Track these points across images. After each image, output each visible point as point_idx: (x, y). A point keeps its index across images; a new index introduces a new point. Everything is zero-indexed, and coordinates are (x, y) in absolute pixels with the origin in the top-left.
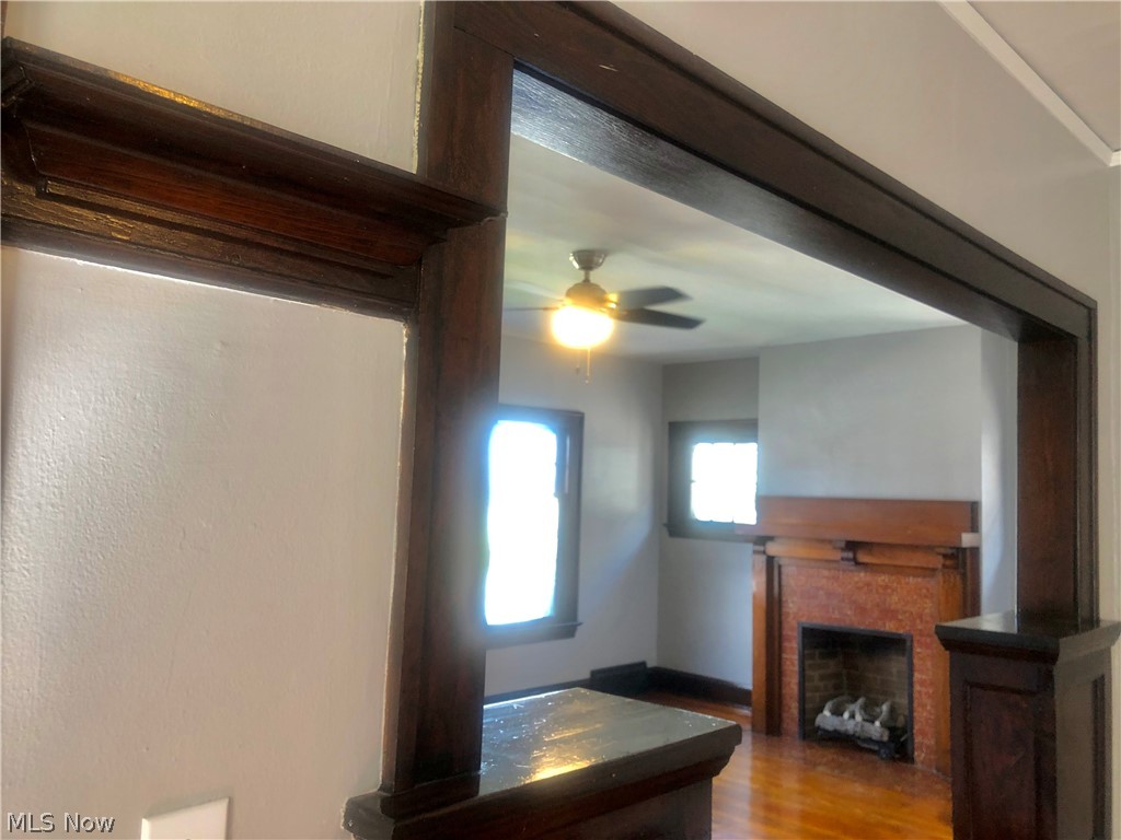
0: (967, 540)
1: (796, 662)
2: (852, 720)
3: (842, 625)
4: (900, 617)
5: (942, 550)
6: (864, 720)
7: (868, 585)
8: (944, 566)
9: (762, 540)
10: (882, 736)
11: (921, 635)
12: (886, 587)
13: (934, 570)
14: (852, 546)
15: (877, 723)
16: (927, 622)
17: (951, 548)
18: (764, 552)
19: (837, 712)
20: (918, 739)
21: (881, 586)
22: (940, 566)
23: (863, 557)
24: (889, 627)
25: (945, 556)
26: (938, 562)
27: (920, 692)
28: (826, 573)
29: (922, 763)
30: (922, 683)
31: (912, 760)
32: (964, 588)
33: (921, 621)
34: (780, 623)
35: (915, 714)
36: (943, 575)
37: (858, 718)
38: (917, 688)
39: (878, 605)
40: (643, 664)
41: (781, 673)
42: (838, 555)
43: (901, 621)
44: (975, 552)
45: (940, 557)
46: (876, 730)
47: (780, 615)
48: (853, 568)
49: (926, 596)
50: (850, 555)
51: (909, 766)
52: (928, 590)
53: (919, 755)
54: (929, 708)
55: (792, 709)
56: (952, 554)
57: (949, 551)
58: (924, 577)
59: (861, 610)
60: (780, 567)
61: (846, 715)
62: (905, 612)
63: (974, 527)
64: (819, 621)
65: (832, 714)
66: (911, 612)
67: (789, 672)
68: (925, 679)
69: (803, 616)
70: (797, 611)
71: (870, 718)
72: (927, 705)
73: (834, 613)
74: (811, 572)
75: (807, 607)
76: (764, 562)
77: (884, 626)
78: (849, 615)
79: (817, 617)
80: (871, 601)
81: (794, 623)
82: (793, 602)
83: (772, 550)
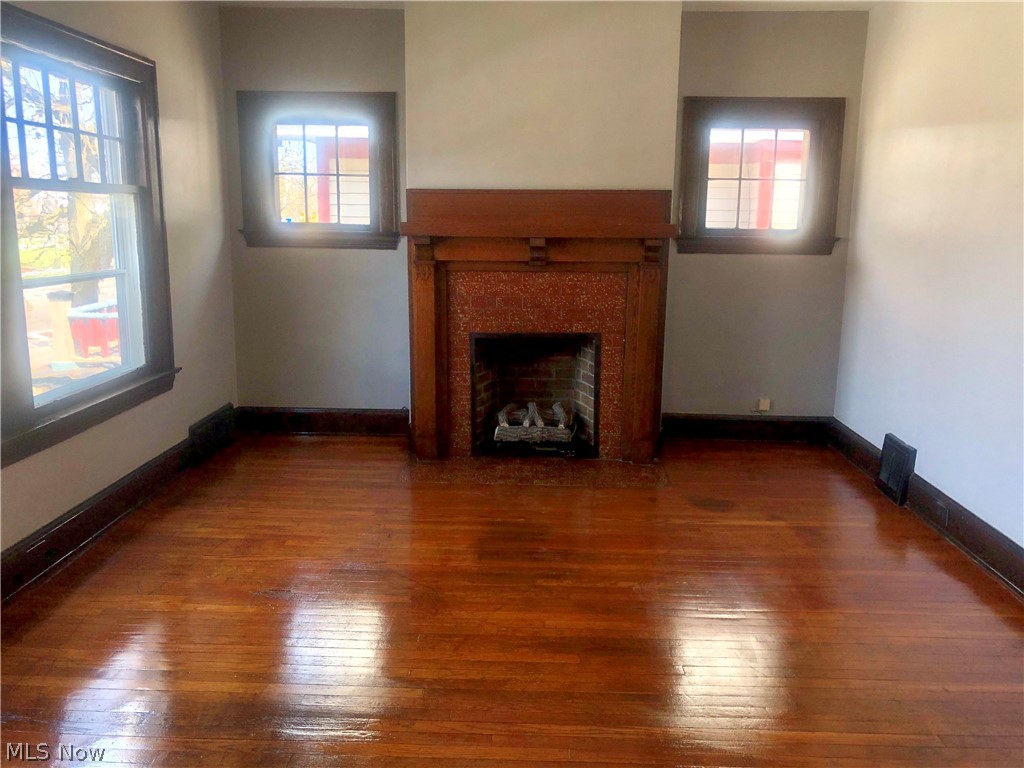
1: (468, 377)
2: (531, 426)
4: (589, 316)
6: (545, 424)
10: (567, 437)
11: (609, 332)
15: (562, 426)
16: (617, 319)
18: (433, 257)
19: (515, 422)
20: (603, 434)
21: (568, 286)
23: (556, 257)
24: (577, 328)
26: (640, 256)
27: (607, 389)
28: (504, 277)
29: (607, 454)
30: (610, 380)
31: (596, 454)
33: (612, 318)
34: (449, 336)
37: (540, 423)
39: (564, 306)
41: (450, 392)
43: (590, 320)
45: (642, 251)
46: (561, 432)
47: (448, 329)
49: (617, 293)
51: (593, 459)
52: (620, 287)
53: (604, 448)
54: (615, 402)
55: (464, 427)
58: (616, 272)
59: (546, 314)
61: (526, 423)
62: (594, 311)
64: (495, 331)
65: (510, 425)
66: (601, 310)
67: (459, 389)
68: (613, 376)
69: (476, 326)
70: (468, 323)
71: (551, 422)
72: (614, 400)
73: (513, 320)
74: (486, 276)
75: (481, 315)
76: (432, 269)
77: (571, 327)
78: (530, 320)
79: (495, 326)
80: (557, 303)
81: (465, 336)
82: (463, 312)
83: (441, 255)
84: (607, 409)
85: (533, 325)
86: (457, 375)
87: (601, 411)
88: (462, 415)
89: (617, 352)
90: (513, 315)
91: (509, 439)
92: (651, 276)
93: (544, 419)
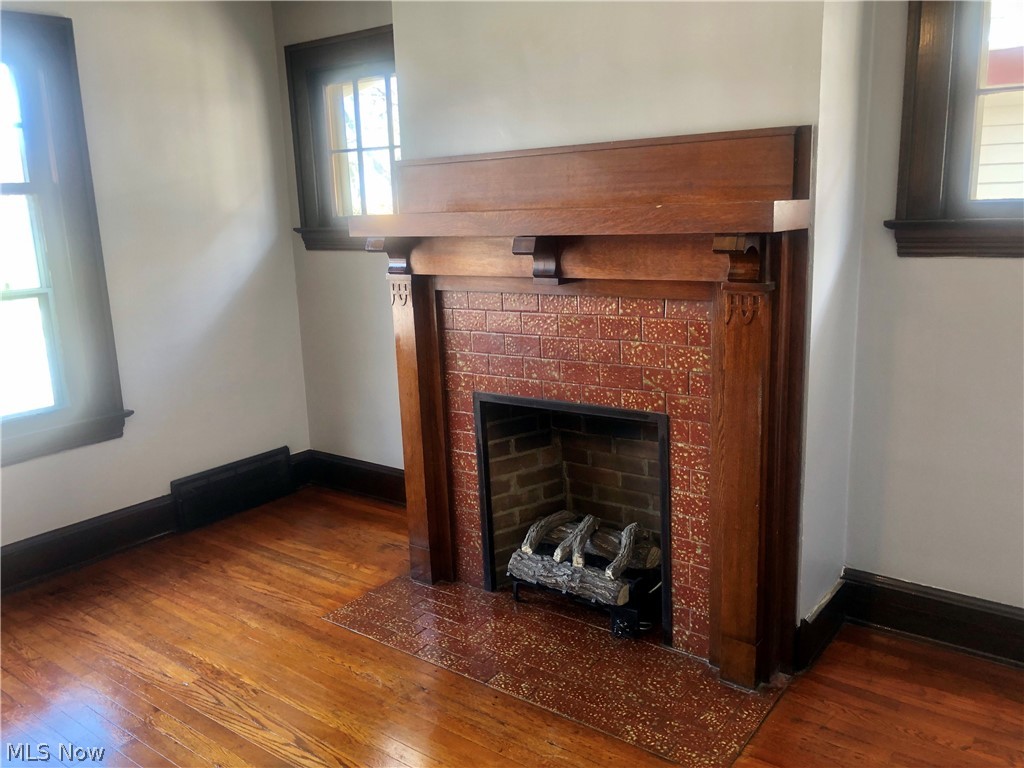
0: (784, 214)
1: (475, 462)
2: (563, 561)
3: (546, 397)
4: (646, 381)
5: (727, 243)
7: (587, 321)
8: (732, 278)
9: (404, 247)
10: (616, 598)
11: (685, 417)
12: (619, 325)
13: (710, 285)
14: (549, 246)
15: (609, 573)
16: (696, 391)
17: (748, 235)
18: (408, 270)
19: (544, 548)
20: (678, 605)
21: (611, 323)
22: (723, 278)
23: (575, 268)
24: (628, 400)
25: (735, 256)
26: (719, 269)
27: (683, 522)
29: (687, 646)
30: (688, 506)
31: (668, 640)
32: (774, 321)
33: (686, 389)
34: (446, 394)
35: (675, 561)
36: (732, 297)
37: (578, 561)
38: (678, 514)
39: (605, 360)
40: (285, 449)
42: (529, 264)
43: (649, 388)
44: (799, 240)
45: (725, 260)
46: (605, 585)
47: (445, 383)
48: (560, 290)
49: (696, 342)
50: (551, 266)
51: (663, 648)
52: (699, 329)
53: (682, 632)
54: (699, 551)
56: (752, 249)
57: (744, 245)
58: (692, 300)
59: (578, 370)
60: (439, 294)
61: (558, 554)
62: (654, 373)
63: (799, 186)
65: (536, 552)
66: (667, 374)
67: (463, 478)
68: (693, 500)
69: (482, 381)
70: (471, 375)
71: (597, 562)
72: (695, 547)
73: (530, 377)
75: (486, 364)
76: (409, 288)
77: (618, 399)
80: (593, 352)
81: (467, 394)
85: (559, 387)
86: (461, 455)
88: (471, 522)
89: (699, 456)
90: (530, 368)
92: (744, 313)
93: (586, 553)
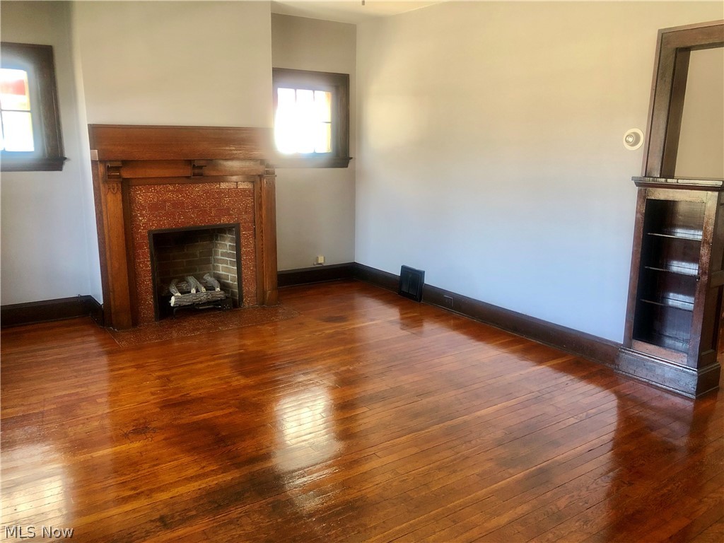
1: (149, 263)
2: (196, 292)
4: (231, 212)
6: (207, 290)
11: (245, 222)
15: (218, 289)
16: (249, 213)
18: (120, 176)
24: (224, 220)
27: (246, 260)
28: (171, 188)
29: (249, 304)
34: (133, 234)
37: (203, 290)
38: (244, 257)
39: (215, 206)
41: (136, 276)
43: (233, 214)
46: (219, 293)
47: (132, 229)
52: (250, 191)
55: (149, 300)
59: (202, 212)
61: (193, 291)
62: (234, 209)
64: (167, 226)
65: (182, 294)
66: (239, 208)
67: (142, 273)
68: (249, 251)
69: (153, 225)
70: (147, 222)
71: (210, 288)
73: (179, 218)
74: (158, 188)
75: (156, 217)
76: (120, 185)
77: (220, 220)
78: (192, 218)
79: (166, 224)
80: (209, 204)
81: (145, 232)
82: (142, 215)
83: (126, 174)
84: (247, 273)
85: (194, 221)
86: (140, 262)
87: (243, 275)
88: (147, 292)
89: (250, 235)
90: (179, 215)
91: (185, 304)
93: (205, 287)
